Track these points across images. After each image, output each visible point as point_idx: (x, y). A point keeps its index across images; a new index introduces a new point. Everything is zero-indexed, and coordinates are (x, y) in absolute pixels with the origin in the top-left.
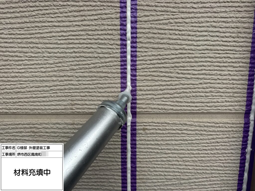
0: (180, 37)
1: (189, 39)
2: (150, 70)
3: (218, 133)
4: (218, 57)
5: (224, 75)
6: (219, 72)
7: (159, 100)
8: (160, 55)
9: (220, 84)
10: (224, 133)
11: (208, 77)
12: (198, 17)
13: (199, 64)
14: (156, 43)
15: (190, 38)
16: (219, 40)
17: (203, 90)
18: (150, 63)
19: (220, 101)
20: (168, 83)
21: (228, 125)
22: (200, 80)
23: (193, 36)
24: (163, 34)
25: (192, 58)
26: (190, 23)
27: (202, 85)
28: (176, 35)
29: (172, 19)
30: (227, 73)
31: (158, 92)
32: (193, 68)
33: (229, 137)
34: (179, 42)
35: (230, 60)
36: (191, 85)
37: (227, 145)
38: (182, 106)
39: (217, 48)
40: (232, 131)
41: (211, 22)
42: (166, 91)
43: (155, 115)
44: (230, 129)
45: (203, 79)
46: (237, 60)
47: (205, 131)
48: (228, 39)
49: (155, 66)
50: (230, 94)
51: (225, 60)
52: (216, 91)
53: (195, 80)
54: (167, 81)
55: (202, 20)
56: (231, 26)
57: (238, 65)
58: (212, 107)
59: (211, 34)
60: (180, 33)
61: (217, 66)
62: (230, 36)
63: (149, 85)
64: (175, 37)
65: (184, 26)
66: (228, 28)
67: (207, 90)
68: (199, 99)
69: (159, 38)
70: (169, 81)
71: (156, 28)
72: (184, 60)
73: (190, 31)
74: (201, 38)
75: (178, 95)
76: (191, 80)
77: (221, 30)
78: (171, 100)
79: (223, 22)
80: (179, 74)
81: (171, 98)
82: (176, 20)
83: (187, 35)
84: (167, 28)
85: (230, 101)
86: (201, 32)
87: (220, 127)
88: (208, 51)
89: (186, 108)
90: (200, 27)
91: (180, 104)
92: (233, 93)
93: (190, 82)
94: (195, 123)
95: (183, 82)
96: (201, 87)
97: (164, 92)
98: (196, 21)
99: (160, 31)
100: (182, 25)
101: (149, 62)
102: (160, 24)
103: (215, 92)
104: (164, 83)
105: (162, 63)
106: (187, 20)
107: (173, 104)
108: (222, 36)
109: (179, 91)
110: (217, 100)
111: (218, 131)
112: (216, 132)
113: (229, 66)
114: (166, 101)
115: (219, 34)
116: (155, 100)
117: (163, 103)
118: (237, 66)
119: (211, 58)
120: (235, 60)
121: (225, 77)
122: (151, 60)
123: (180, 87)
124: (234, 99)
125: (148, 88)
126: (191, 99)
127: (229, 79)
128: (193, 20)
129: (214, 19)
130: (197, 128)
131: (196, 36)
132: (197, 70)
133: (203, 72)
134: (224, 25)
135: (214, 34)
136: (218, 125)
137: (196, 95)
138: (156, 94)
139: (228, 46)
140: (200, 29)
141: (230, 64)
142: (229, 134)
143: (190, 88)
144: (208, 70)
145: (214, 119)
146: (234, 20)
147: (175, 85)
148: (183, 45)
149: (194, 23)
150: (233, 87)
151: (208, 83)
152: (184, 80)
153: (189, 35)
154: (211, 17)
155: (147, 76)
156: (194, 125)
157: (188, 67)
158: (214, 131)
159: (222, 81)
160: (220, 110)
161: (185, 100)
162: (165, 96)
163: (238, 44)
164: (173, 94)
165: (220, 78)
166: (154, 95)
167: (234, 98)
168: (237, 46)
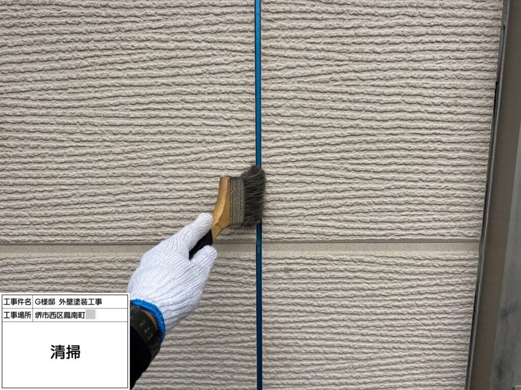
0: (352, 106)
1: (366, 109)
2: (297, 165)
3: (420, 277)
4: (420, 141)
5: (431, 173)
6: (421, 168)
7: (314, 217)
8: (314, 137)
9: (424, 188)
10: (430, 277)
11: (403, 176)
12: (384, 69)
13: (386, 153)
14: (307, 117)
15: (368, 106)
16: (422, 110)
17: (393, 200)
18: (297, 152)
19: (424, 220)
20: (329, 187)
21: (439, 263)
22: (386, 182)
23: (374, 103)
24: (320, 100)
25: (373, 143)
26: (370, 79)
27: (391, 191)
28: (344, 101)
29: (336, 72)
30: (436, 169)
31: (312, 204)
32: (374, 161)
33: (440, 283)
34: (349, 114)
35: (442, 146)
36: (371, 192)
37: (436, 299)
38: (354, 229)
39: (418, 124)
40: (446, 273)
41: (407, 78)
42: (326, 202)
43: (307, 244)
44: (443, 270)
45: (392, 180)
46: (454, 146)
47: (397, 272)
48: (439, 109)
49: (306, 157)
50: (442, 207)
51: (432, 146)
52: (417, 202)
53: (377, 181)
54: (327, 184)
55: (391, 74)
56: (443, 84)
57: (456, 155)
58: (409, 230)
59: (407, 99)
60: (351, 98)
61: (419, 157)
62: (442, 103)
63: (295, 191)
64: (342, 106)
65: (359, 85)
66: (438, 89)
67: (400, 200)
68: (386, 215)
69: (312, 108)
70: (331, 184)
71: (307, 90)
72: (357, 146)
73: (370, 94)
74: (389, 107)
75: (347, 209)
76: (370, 181)
77: (424, 92)
78: (336, 217)
79: (429, 77)
80: (349, 171)
81: (335, 213)
82: (344, 75)
83: (364, 102)
84: (328, 89)
85: (441, 219)
86: (390, 95)
87: (423, 266)
88: (402, 131)
89: (362, 232)
90: (387, 87)
91: (352, 225)
92: (446, 206)
93: (369, 186)
94: (379, 259)
95: (357, 186)
96: (389, 195)
97: (322, 203)
98: (381, 77)
99: (314, 96)
100: (354, 83)
101: (294, 150)
102: (315, 82)
103: (414, 202)
104: (322, 188)
105: (319, 152)
106: (364, 75)
107: (338, 224)
108: (427, 103)
109: (349, 201)
110: (419, 217)
111: (420, 274)
112: (416, 275)
113: (441, 157)
114: (326, 220)
115: (423, 100)
116: (306, 218)
117: (321, 223)
118: (453, 157)
119: (408, 142)
120: (450, 146)
121: (433, 177)
122: (298, 147)
123: (351, 194)
124: (449, 216)
125: (295, 196)
126: (372, 216)
127: (440, 179)
128: (375, 75)
129: (413, 73)
130: (383, 268)
131: (380, 103)
132: (381, 165)
133: (393, 167)
134: (432, 83)
135: (413, 100)
136: (420, 263)
137: (379, 209)
138: (309, 207)
139: (438, 121)
140: (386, 91)
141: (441, 153)
142: (441, 278)
143: (368, 197)
144: (401, 164)
145: (413, 252)
146: (449, 74)
147: (342, 191)
148: (357, 119)
149: (377, 79)
150: (448, 194)
151: (402, 188)
152: (357, 181)
153: (368, 102)
154: (407, 69)
155: (291, 175)
156: (377, 262)
157: (366, 158)
158: (412, 274)
159: (428, 184)
160: (423, 235)
161: (360, 218)
162: (325, 211)
163: (455, 118)
164: (338, 207)
165: (424, 179)
166: (305, 208)
167: (449, 213)
168: (455, 122)
